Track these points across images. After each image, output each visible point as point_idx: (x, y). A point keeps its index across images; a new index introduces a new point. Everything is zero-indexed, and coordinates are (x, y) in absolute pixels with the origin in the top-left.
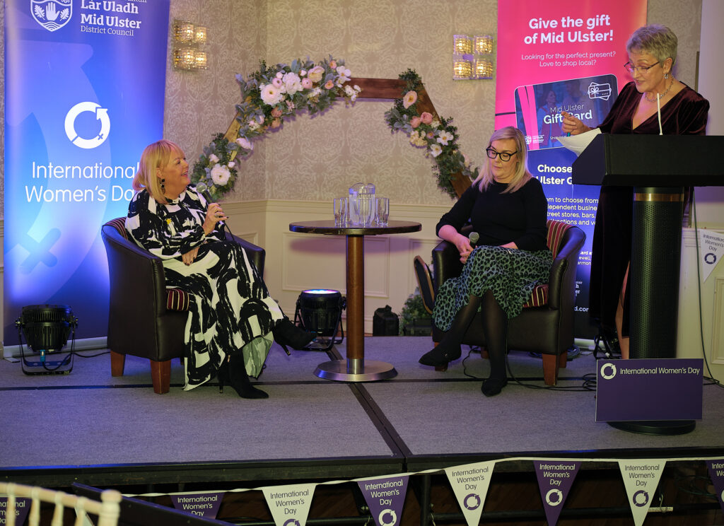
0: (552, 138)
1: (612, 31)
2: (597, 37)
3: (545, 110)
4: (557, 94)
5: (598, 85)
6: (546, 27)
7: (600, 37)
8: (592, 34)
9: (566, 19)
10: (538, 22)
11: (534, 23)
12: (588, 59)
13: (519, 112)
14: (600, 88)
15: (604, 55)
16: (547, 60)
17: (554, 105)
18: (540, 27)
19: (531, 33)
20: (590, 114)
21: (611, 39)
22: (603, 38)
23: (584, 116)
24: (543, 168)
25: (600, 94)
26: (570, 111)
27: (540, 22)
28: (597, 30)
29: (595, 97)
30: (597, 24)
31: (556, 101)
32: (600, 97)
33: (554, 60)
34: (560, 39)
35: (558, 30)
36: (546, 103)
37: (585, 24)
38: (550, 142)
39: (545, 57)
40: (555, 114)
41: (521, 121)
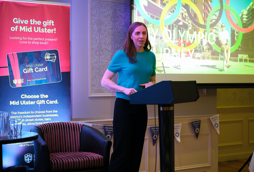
0: (28, 81)
1: (55, 29)
2: (48, 31)
3: (24, 66)
4: (29, 58)
5: (49, 54)
6: (22, 23)
7: (49, 31)
8: (46, 29)
9: (32, 20)
10: (18, 20)
11: (15, 20)
12: (44, 41)
13: (10, 67)
14: (51, 56)
15: (52, 40)
16: (23, 40)
17: (28, 64)
18: (19, 23)
19: (14, 25)
20: (46, 68)
21: (55, 32)
22: (51, 32)
23: (43, 69)
24: (24, 96)
25: (51, 59)
26: (36, 67)
27: (19, 20)
28: (48, 27)
29: (48, 60)
30: (48, 25)
31: (29, 61)
32: (51, 60)
33: (27, 40)
34: (30, 30)
35: (29, 25)
36: (24, 62)
37: (42, 24)
38: (27, 83)
39: (22, 38)
40: (29, 68)
41: (11, 71)
